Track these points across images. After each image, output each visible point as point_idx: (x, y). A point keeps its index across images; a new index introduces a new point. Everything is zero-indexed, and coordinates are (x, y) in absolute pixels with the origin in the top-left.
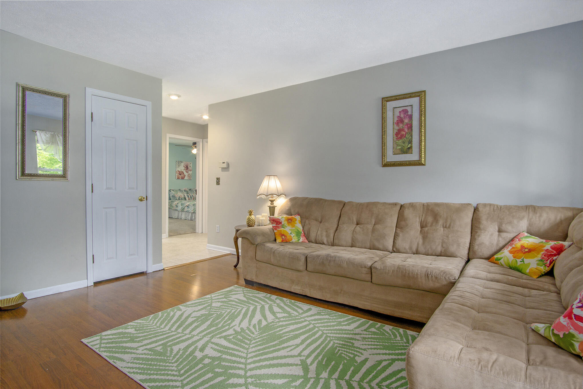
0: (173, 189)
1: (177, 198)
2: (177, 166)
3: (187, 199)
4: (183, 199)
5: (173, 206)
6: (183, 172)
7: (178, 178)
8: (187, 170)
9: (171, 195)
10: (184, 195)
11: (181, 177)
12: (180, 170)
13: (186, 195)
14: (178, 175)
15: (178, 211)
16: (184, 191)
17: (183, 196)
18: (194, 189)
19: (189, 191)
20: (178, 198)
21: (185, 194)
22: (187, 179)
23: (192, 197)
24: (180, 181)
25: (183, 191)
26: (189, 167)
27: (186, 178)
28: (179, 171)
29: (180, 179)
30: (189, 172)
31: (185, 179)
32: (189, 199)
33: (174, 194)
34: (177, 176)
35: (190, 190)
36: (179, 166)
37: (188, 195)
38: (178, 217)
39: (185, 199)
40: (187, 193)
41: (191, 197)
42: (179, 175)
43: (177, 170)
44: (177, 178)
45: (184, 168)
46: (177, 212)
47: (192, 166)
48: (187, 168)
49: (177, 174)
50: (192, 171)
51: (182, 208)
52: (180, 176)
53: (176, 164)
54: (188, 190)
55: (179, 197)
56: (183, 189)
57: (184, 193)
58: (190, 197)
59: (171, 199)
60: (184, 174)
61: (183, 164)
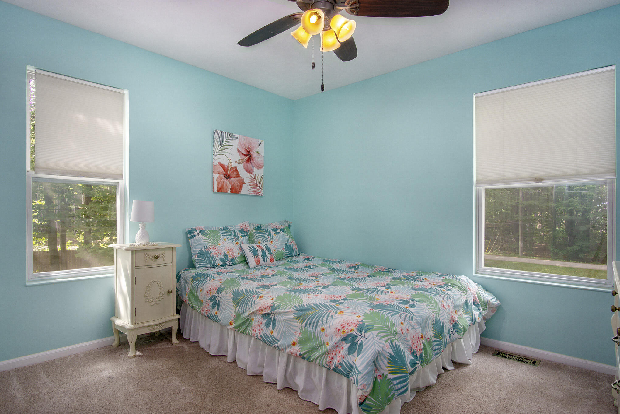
0: (203, 227)
1: (218, 258)
2: (217, 148)
3: (252, 261)
4: (237, 261)
5: (201, 298)
6: (236, 170)
7: (220, 190)
8: (249, 165)
9: (196, 250)
10: (241, 249)
11: (230, 186)
12: (226, 163)
13: (246, 247)
14: (219, 177)
15: (223, 326)
16: (240, 235)
17: (237, 252)
18: (269, 225)
19: (256, 234)
20: (221, 260)
21: (243, 245)
22: (248, 193)
23: (267, 252)
24: (227, 198)
25: (238, 233)
26: (253, 153)
27: (246, 189)
28: (222, 166)
29: (226, 192)
30: (256, 171)
31: (242, 192)
32: (258, 262)
33: (206, 247)
34: (218, 183)
35: (258, 228)
36: (223, 147)
37: (255, 246)
38: (220, 348)
39: (245, 261)
40: (251, 241)
41: (264, 255)
42: (224, 179)
43: (216, 163)
44: (216, 190)
45: (238, 157)
46: (215, 327)
47: (262, 154)
48: (248, 156)
49: (216, 176)
50: (263, 169)
51: (238, 316)
52: (228, 181)
53: (214, 142)
54: (253, 228)
55: (225, 255)
56: (237, 228)
57: (241, 239)
58: (260, 253)
59: (196, 264)
60: (238, 176)
61: (235, 143)
